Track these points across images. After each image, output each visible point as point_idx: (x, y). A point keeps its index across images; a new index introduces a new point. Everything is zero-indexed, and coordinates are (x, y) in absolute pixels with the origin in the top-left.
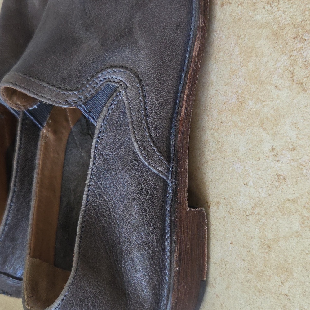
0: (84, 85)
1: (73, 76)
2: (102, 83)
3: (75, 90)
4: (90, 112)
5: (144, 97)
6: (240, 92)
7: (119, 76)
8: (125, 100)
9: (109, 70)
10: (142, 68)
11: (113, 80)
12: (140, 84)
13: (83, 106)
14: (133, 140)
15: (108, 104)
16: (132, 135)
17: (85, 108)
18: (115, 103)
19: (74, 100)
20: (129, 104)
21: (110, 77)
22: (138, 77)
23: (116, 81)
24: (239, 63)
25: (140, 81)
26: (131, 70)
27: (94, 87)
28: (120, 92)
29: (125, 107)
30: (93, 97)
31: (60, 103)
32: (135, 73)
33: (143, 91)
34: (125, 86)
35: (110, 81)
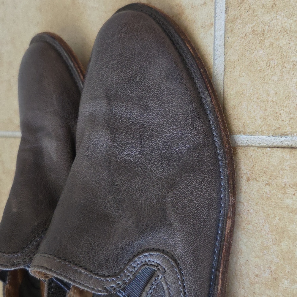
0: (122, 271)
1: (110, 260)
2: (139, 266)
3: (113, 276)
5: (183, 281)
6: (274, 268)
7: (155, 259)
8: (164, 285)
9: (146, 254)
10: (178, 252)
11: (150, 263)
12: (178, 268)
13: (122, 291)
15: (147, 289)
17: (123, 293)
18: (153, 287)
19: (112, 287)
20: (168, 289)
21: (147, 260)
22: (175, 261)
23: (153, 264)
24: (271, 240)
25: (178, 265)
26: (167, 253)
27: (132, 271)
28: (158, 276)
29: (164, 292)
30: (131, 281)
31: (99, 291)
32: (172, 257)
33: (182, 274)
34: (164, 271)
35: (147, 264)
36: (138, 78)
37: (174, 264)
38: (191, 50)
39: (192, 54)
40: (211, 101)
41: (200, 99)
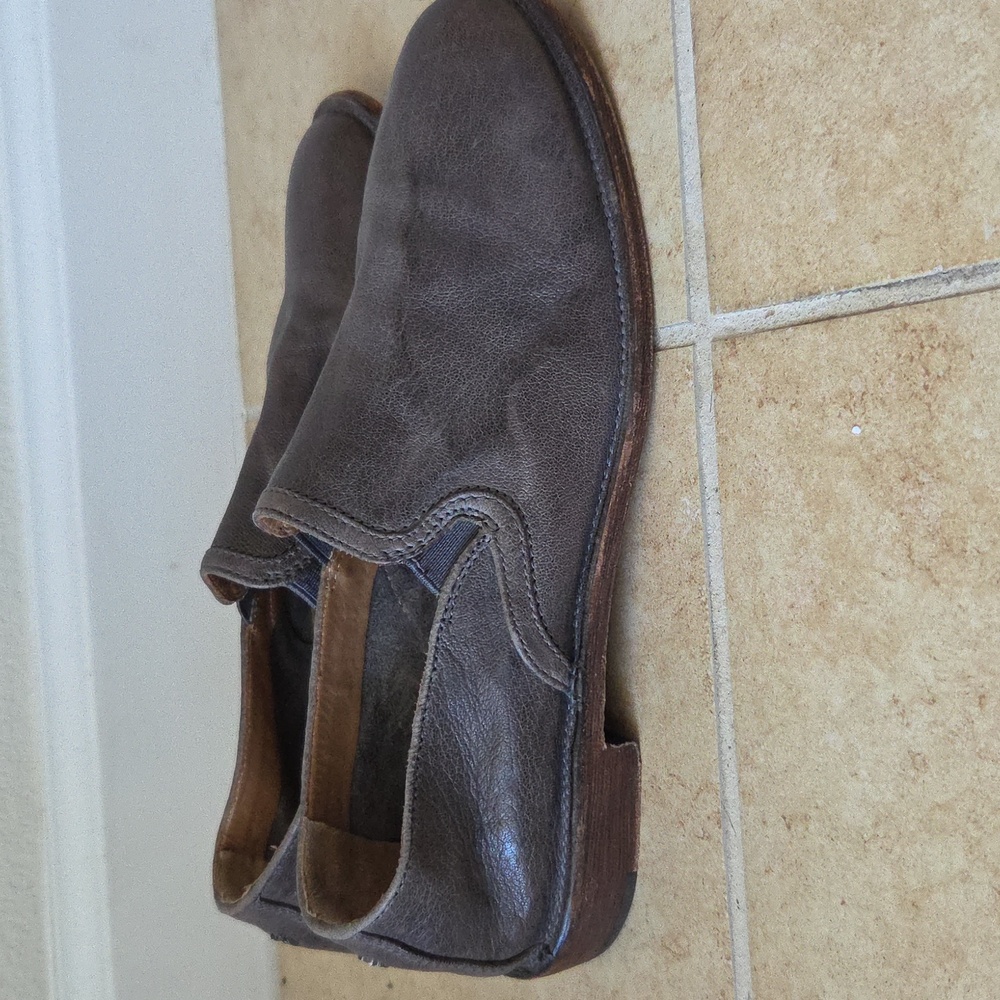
0: (416, 524)
1: (397, 504)
2: (450, 518)
3: (399, 533)
4: (427, 572)
5: (529, 548)
7: (482, 506)
8: (494, 553)
9: (463, 496)
10: (526, 493)
11: (470, 513)
12: (522, 524)
13: (414, 560)
14: (511, 628)
15: (462, 559)
16: (508, 619)
17: (418, 564)
18: (474, 557)
19: (399, 552)
20: (502, 560)
21: (464, 507)
22: (517, 511)
23: (476, 515)
25: (522, 518)
26: (504, 497)
27: (436, 526)
28: (485, 537)
29: (493, 566)
30: (433, 545)
31: (375, 558)
32: (512, 503)
33: (528, 537)
34: (495, 528)
35: (466, 516)
36: (475, 144)
37: (514, 516)
38: (591, 89)
39: (591, 98)
40: (619, 201)
41: (598, 197)
